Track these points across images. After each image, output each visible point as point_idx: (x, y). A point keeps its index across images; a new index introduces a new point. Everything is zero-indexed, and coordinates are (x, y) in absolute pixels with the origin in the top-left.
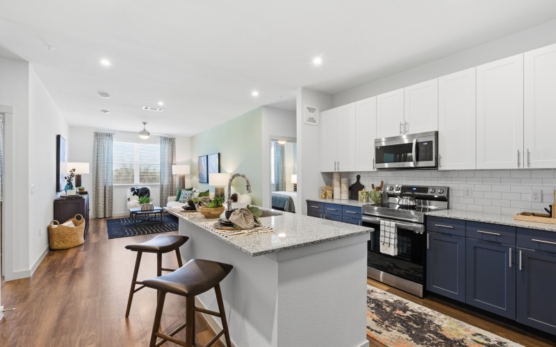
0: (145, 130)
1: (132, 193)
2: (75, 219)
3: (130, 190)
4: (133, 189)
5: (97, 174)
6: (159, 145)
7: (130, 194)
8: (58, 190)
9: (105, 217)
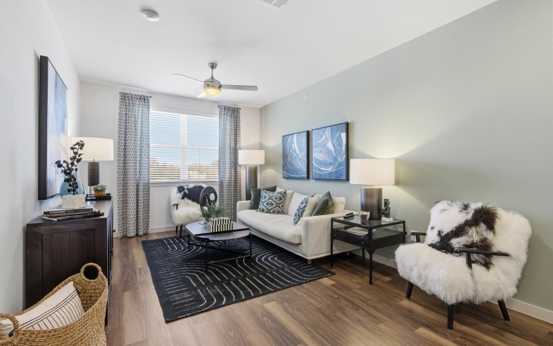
0: (212, 78)
1: (180, 195)
2: (81, 276)
3: (175, 190)
4: (181, 189)
5: (125, 162)
6: (217, 119)
7: (175, 196)
8: (42, 194)
9: (137, 235)
